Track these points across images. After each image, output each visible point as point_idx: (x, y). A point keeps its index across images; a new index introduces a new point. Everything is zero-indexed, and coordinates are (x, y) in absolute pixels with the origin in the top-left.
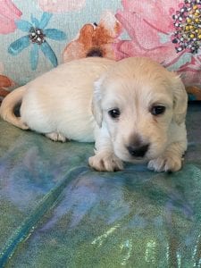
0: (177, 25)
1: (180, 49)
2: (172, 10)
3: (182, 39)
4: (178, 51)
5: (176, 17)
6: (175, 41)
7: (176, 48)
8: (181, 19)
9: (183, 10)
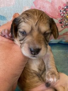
0: (62, 15)
1: (63, 26)
2: (60, 7)
3: (64, 22)
4: (62, 27)
5: (62, 11)
6: (61, 23)
7: (61, 26)
8: (64, 12)
9: (65, 8)
